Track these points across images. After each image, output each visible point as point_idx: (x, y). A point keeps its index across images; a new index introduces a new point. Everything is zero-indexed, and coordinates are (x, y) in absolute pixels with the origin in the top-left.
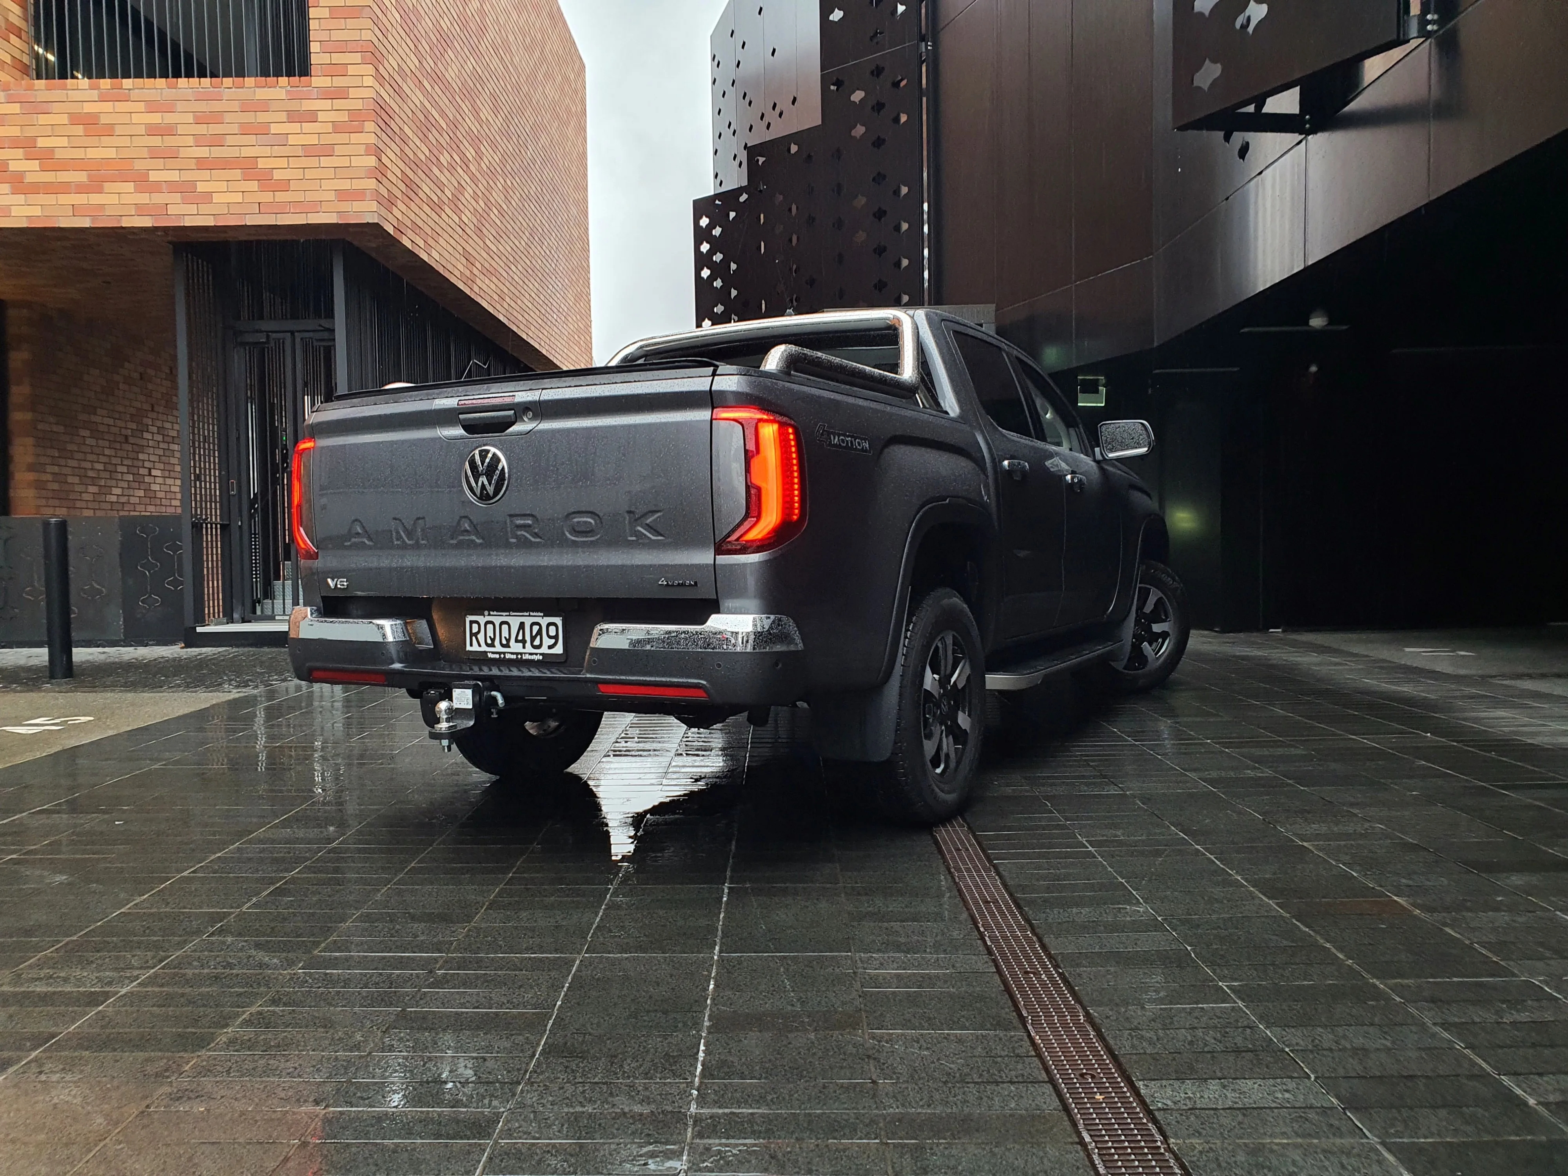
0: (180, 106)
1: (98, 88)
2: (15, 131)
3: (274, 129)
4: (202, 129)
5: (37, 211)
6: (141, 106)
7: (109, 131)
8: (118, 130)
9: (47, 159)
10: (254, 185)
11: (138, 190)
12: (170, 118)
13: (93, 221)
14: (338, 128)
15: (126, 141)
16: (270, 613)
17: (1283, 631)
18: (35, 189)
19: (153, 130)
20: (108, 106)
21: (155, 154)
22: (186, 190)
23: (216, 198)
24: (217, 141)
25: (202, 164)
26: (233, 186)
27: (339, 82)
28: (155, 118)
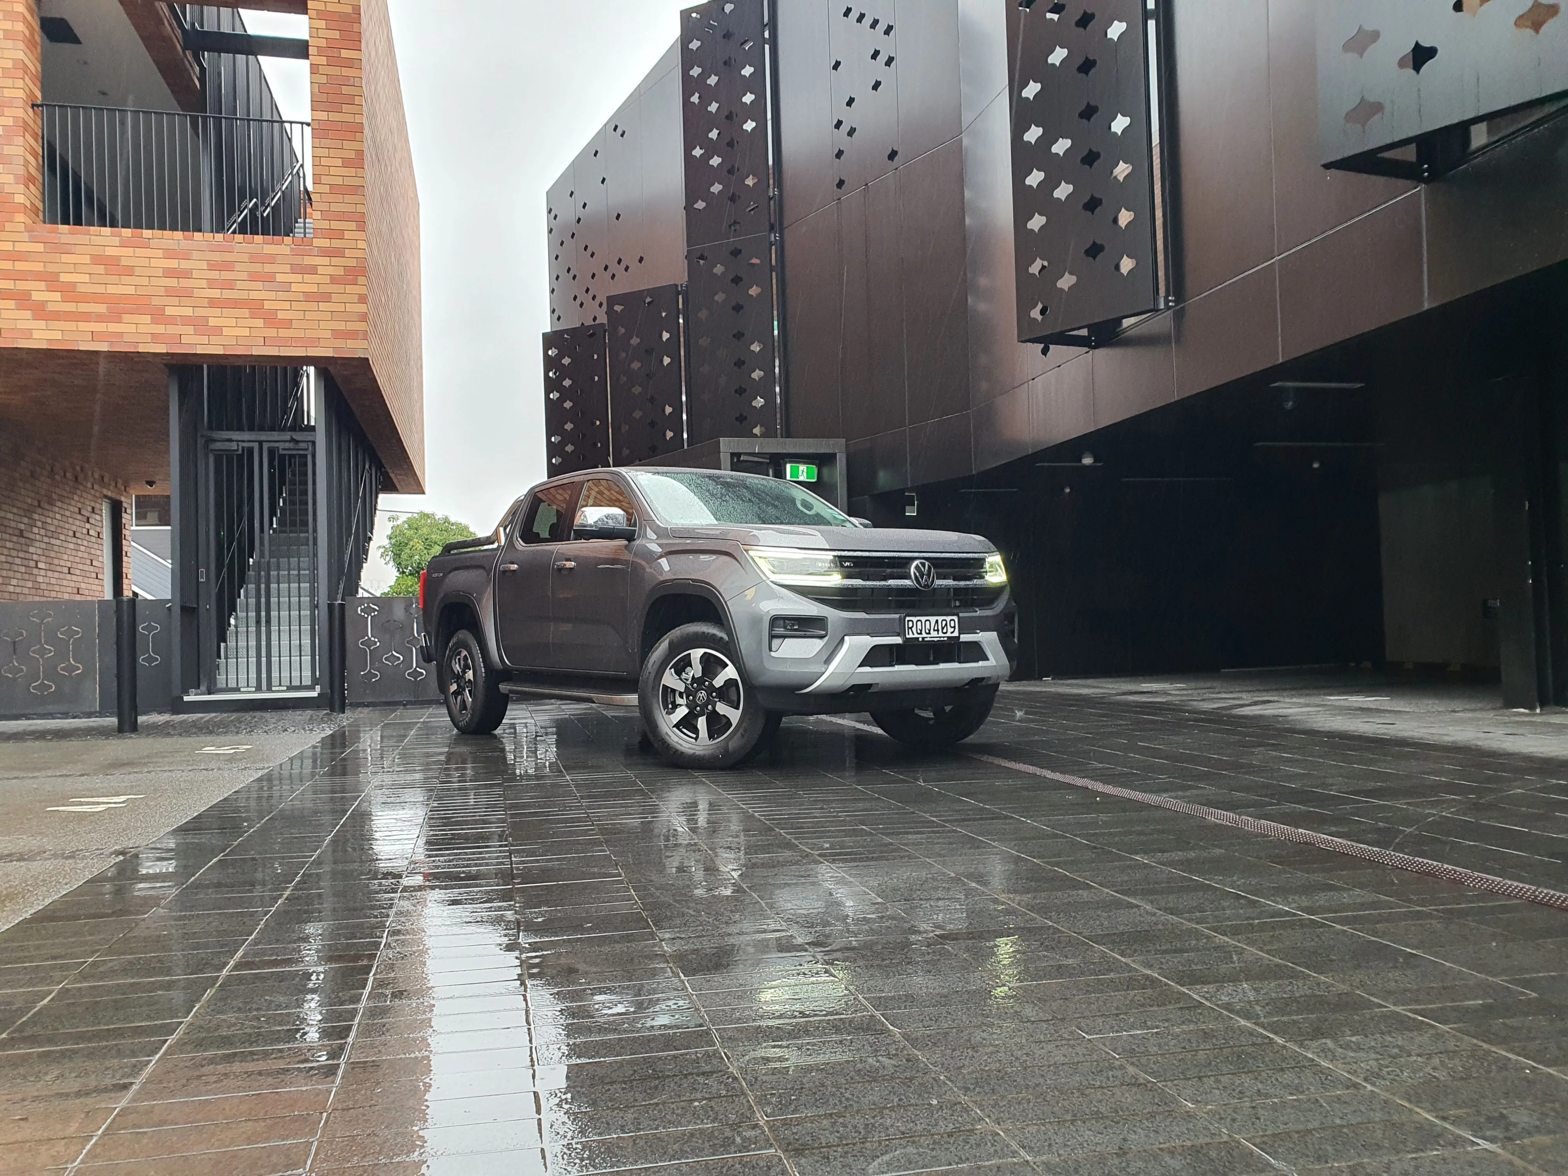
0: (195, 255)
1: (120, 236)
2: (39, 267)
3: (279, 278)
4: (215, 275)
5: (58, 336)
6: (160, 253)
7: (129, 271)
8: (138, 271)
9: (69, 292)
10: (260, 323)
11: (154, 322)
12: (185, 265)
13: (110, 346)
14: (334, 280)
15: (145, 281)
16: (235, 685)
17: (1053, 679)
18: (56, 316)
19: (169, 273)
20: (129, 251)
21: (170, 292)
22: (200, 325)
23: (226, 331)
24: (229, 285)
25: (213, 303)
26: (241, 322)
27: (336, 243)
28: (173, 264)
